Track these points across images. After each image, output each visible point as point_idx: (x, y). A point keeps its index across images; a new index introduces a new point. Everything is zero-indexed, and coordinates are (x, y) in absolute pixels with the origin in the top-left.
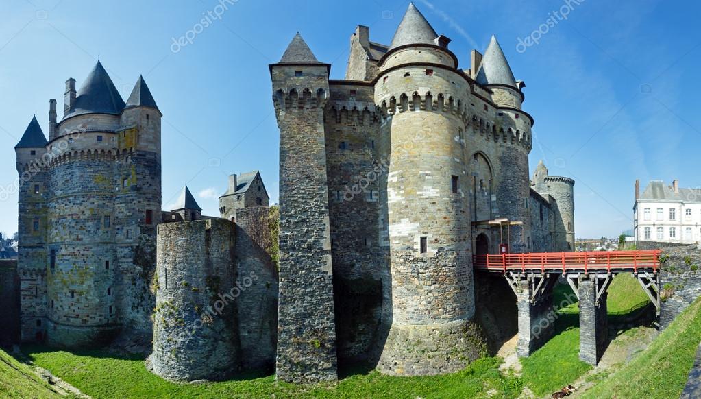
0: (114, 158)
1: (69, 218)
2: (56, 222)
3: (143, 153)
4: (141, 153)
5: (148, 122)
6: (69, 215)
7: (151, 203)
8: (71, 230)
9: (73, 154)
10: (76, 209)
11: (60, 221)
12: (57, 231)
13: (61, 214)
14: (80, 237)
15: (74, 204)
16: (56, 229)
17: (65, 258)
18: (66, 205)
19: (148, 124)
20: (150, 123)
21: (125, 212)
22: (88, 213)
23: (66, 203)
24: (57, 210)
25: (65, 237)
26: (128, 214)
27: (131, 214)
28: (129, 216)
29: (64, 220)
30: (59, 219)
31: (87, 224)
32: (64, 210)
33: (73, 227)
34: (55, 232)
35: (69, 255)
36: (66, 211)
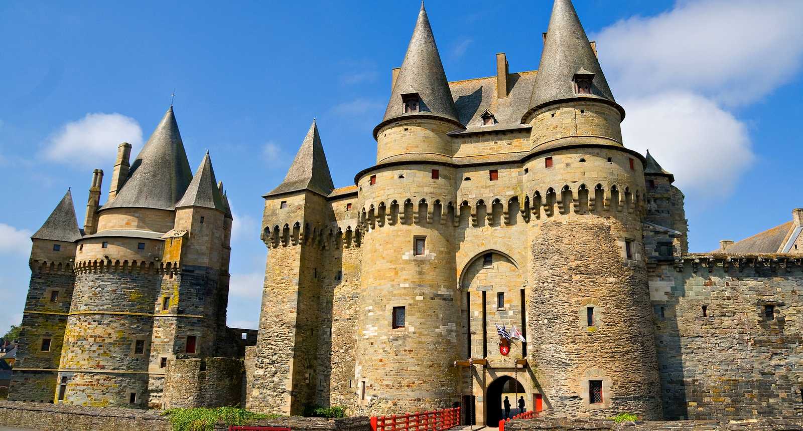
0: (158, 272)
1: (91, 340)
2: (74, 343)
3: (191, 269)
4: (188, 268)
5: (201, 227)
6: (91, 337)
7: (195, 328)
8: (92, 354)
9: (105, 263)
10: (100, 331)
11: (79, 343)
12: (73, 354)
13: (82, 334)
14: (102, 363)
15: (99, 324)
16: (72, 352)
17: (78, 388)
18: (89, 324)
19: (201, 231)
20: (204, 229)
21: (162, 337)
22: (115, 336)
23: (88, 321)
24: (78, 329)
25: (82, 362)
26: (165, 340)
27: (168, 340)
28: (165, 342)
29: (84, 342)
30: (79, 340)
31: (112, 349)
32: (85, 330)
33: (94, 351)
34: (71, 355)
35: (84, 385)
36: (88, 331)
